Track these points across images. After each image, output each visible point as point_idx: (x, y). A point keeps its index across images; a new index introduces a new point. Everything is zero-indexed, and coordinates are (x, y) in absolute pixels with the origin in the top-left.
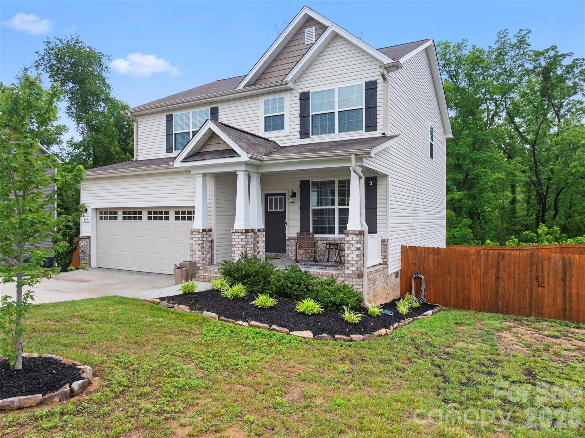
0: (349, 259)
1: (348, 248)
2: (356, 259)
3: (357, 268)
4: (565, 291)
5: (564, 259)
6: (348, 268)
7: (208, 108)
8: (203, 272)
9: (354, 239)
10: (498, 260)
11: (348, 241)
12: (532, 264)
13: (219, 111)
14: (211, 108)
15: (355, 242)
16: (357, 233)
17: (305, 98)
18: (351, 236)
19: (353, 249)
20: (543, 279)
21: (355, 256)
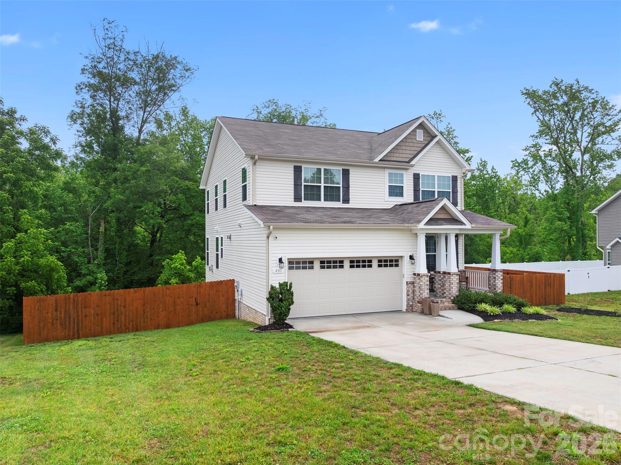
7: (341, 168)
13: (350, 173)
14: (343, 169)
17: (416, 177)
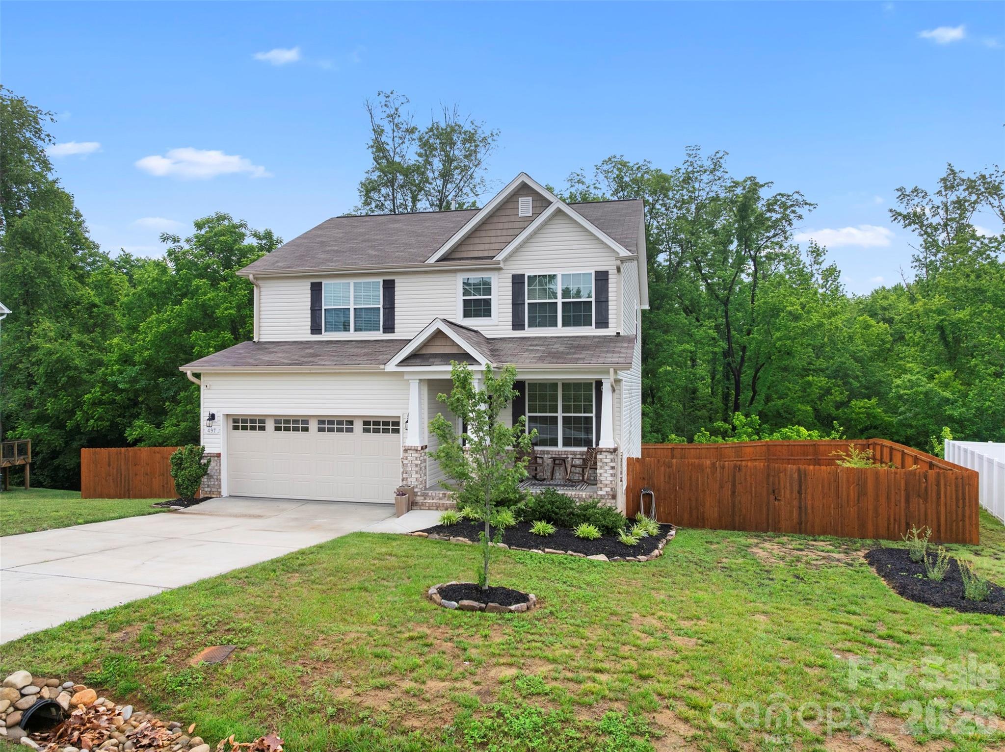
0: (602, 478)
1: (601, 467)
2: (610, 478)
3: (612, 489)
4: (800, 503)
5: (799, 470)
6: (601, 488)
7: (380, 280)
8: (423, 498)
9: (608, 457)
10: (735, 472)
11: (601, 459)
12: (768, 475)
13: (396, 285)
14: (384, 281)
15: (609, 460)
16: (612, 450)
17: (518, 281)
18: (605, 454)
19: (606, 468)
20: (780, 492)
21: (609, 475)
